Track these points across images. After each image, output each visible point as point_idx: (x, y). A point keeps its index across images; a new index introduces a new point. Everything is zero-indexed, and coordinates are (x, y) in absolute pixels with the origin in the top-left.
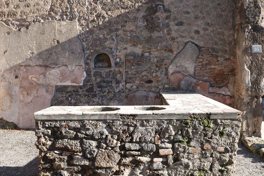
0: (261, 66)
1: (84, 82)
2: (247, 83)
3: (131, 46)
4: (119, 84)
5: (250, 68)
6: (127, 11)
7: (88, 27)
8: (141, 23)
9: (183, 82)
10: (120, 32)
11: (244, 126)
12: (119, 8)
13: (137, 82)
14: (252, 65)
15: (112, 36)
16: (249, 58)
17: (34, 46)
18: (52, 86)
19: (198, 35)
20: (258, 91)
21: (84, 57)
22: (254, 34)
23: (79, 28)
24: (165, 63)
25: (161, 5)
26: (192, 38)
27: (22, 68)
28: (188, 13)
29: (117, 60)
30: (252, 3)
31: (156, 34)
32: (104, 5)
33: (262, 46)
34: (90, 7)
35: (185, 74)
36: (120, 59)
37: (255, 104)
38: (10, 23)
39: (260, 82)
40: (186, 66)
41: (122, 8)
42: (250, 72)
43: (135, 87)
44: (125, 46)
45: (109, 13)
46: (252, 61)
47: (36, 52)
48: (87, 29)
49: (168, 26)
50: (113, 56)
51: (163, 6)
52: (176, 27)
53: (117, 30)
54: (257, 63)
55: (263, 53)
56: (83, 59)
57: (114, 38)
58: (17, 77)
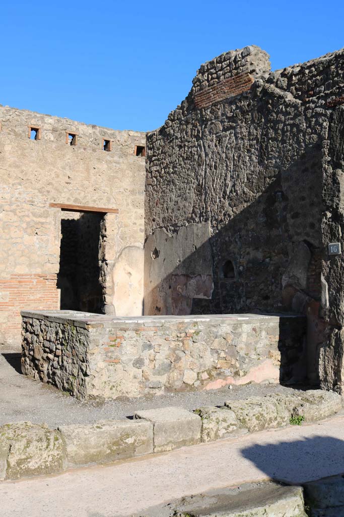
0: (340, 277)
1: (213, 295)
2: (324, 303)
3: (254, 250)
4: (240, 299)
5: (327, 279)
6: (249, 204)
7: (218, 229)
8: (262, 219)
9: (294, 300)
10: (243, 232)
11: (320, 370)
12: (242, 202)
13: (256, 298)
14: (330, 274)
15: (235, 238)
16: (326, 263)
17: (180, 253)
18: (190, 299)
19: (313, 231)
20: (337, 317)
21: (213, 265)
22: (332, 225)
23: (211, 230)
24: (280, 271)
25: (279, 192)
26: (307, 235)
27: (173, 277)
28: (303, 199)
29: (240, 268)
30: (330, 177)
31: (275, 232)
32: (231, 200)
33: (342, 244)
34: (219, 204)
35: (297, 288)
36: (244, 267)
37: (335, 337)
38: (168, 228)
39: (339, 302)
40: (299, 276)
41: (245, 201)
42: (328, 285)
43: (253, 303)
44: (248, 250)
45: (234, 209)
46: (330, 269)
47: (182, 260)
48: (217, 231)
49: (284, 219)
50: (236, 264)
51: (282, 192)
52: (292, 221)
53: (240, 230)
54: (336, 271)
55: (343, 255)
56: (212, 268)
57: (237, 240)
58: (170, 287)
